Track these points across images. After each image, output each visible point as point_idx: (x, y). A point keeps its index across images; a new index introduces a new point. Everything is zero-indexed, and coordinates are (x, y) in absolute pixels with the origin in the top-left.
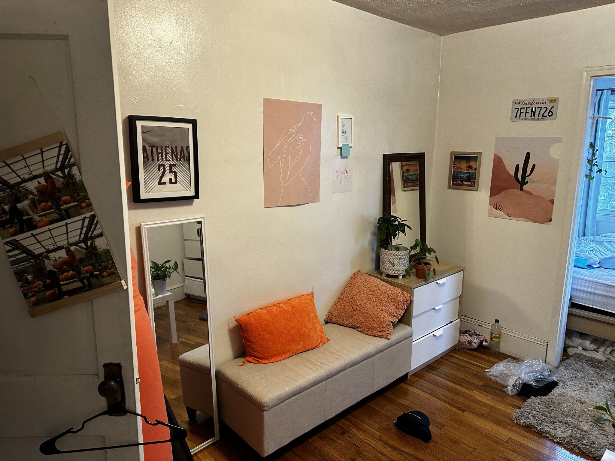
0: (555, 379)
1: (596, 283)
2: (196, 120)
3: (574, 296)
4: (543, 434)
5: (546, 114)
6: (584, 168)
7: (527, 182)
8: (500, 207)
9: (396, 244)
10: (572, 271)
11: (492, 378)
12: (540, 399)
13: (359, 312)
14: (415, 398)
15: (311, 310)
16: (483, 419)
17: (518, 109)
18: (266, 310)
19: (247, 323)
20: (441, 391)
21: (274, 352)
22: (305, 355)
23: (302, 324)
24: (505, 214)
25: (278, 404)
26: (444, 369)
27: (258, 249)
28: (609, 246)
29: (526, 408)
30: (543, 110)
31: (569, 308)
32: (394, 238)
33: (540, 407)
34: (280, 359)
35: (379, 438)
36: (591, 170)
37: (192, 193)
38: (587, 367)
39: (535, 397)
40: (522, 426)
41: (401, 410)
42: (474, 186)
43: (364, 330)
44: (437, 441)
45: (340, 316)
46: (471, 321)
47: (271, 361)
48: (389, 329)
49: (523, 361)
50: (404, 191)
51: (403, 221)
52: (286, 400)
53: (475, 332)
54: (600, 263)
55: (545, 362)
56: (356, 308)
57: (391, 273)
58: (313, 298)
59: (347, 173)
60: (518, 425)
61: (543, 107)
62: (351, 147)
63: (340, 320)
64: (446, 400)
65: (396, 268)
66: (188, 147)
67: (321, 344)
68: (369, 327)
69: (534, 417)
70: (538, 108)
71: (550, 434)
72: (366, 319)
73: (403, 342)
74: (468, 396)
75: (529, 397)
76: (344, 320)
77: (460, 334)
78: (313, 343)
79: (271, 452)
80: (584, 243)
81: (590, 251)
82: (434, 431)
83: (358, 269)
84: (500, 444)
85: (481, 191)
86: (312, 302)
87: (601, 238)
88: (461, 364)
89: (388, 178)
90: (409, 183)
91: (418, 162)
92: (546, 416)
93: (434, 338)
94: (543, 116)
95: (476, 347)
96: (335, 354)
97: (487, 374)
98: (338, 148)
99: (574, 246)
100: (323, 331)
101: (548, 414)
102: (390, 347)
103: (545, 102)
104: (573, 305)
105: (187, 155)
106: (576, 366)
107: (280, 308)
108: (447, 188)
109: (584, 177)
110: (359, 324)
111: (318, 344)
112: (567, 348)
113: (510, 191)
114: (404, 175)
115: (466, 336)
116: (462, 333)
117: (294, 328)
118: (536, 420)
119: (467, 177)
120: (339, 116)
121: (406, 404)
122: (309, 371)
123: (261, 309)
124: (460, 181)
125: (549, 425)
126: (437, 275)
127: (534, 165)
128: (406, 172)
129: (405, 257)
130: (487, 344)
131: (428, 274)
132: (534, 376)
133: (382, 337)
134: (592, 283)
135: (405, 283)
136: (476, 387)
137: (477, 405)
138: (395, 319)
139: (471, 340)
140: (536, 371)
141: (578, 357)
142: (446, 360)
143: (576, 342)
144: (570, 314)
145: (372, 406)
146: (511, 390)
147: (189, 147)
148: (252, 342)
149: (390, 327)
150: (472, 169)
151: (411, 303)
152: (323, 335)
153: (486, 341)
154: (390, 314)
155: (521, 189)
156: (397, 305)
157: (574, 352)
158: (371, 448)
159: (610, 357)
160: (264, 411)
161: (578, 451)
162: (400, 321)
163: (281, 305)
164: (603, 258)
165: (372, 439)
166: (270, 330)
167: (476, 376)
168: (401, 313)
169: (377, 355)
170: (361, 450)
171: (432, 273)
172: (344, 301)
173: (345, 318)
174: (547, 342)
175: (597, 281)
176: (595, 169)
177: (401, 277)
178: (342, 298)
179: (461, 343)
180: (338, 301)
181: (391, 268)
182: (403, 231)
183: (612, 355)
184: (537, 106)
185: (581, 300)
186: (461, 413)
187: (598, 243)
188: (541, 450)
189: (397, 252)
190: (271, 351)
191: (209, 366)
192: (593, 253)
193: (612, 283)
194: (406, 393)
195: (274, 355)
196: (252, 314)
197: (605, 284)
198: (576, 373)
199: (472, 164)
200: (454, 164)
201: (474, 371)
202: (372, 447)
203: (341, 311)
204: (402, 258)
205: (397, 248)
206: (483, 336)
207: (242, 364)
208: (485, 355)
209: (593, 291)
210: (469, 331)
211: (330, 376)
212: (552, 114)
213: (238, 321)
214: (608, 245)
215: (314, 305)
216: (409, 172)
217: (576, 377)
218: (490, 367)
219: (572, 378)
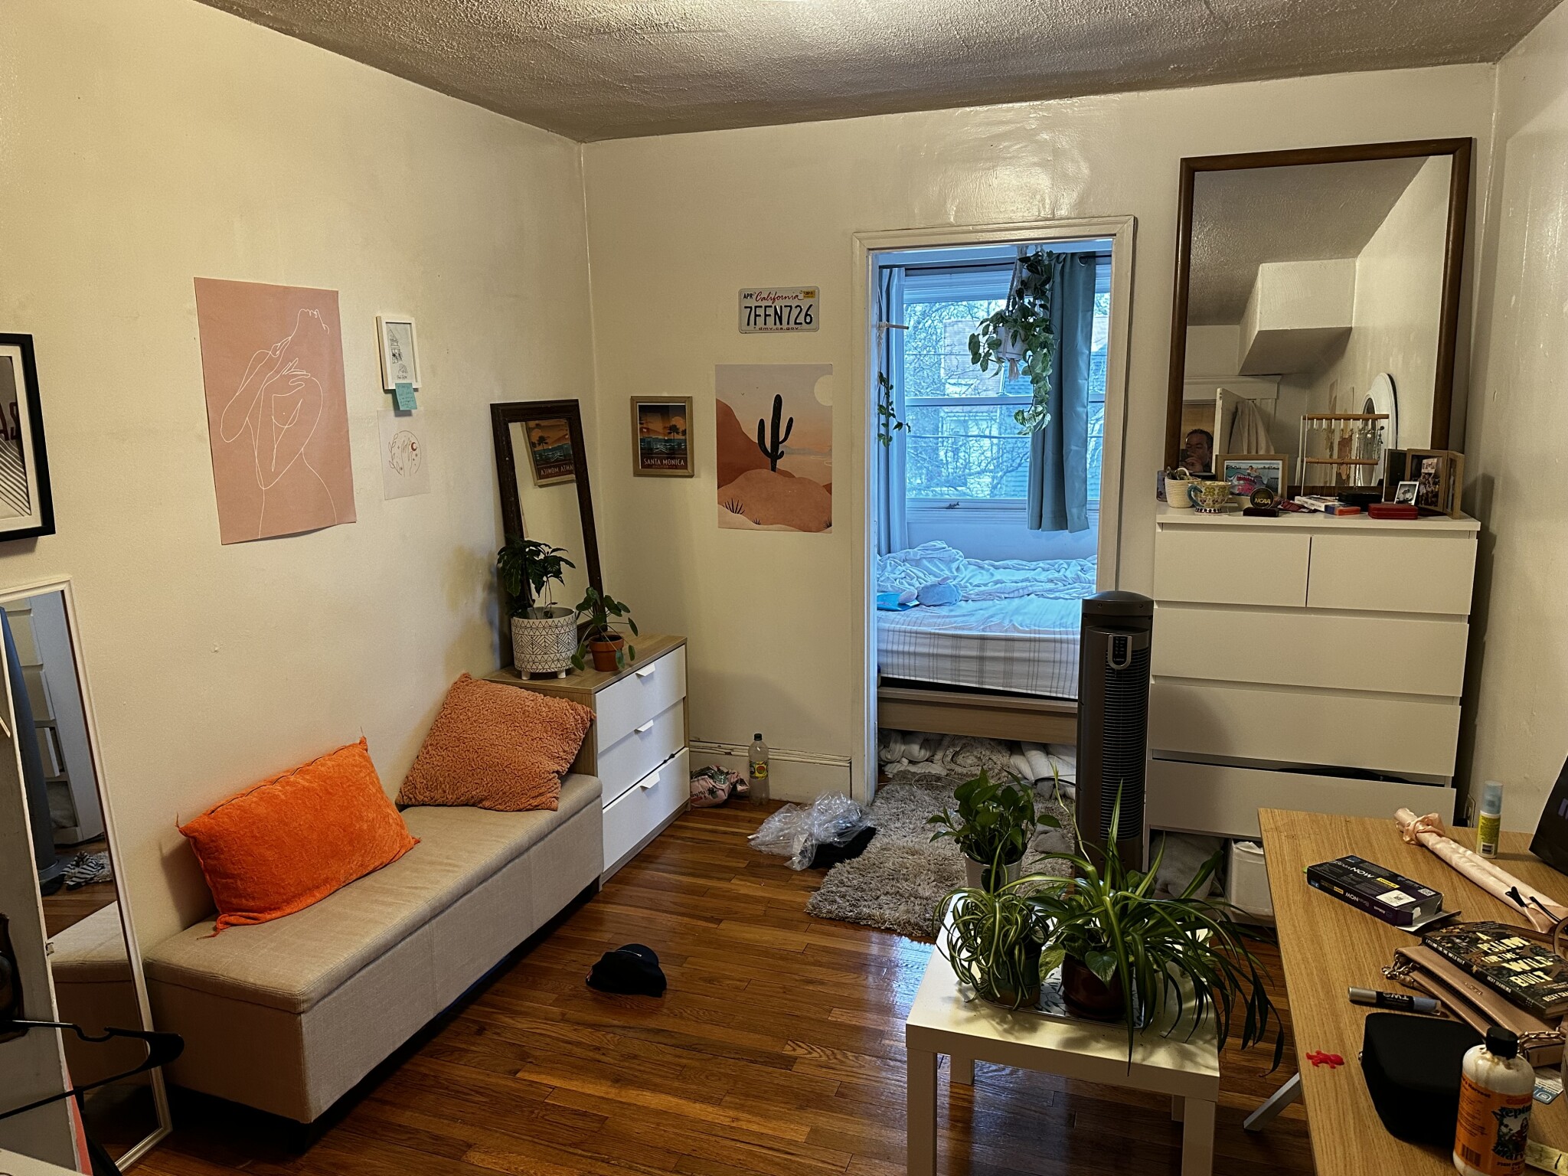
0: (869, 824)
1: (916, 633)
2: (31, 336)
3: (883, 664)
4: (861, 923)
5: (801, 319)
6: (874, 419)
7: (782, 452)
8: (739, 508)
9: (543, 606)
10: (876, 618)
11: (763, 848)
12: (849, 864)
13: (481, 766)
14: (622, 923)
15: (368, 778)
16: (757, 926)
17: (751, 308)
18: (256, 795)
19: (213, 831)
20: (667, 898)
21: (293, 889)
22: (367, 881)
23: (352, 813)
24: (750, 519)
25: (330, 993)
26: (671, 855)
27: (216, 649)
28: (930, 567)
29: (829, 886)
30: (795, 312)
31: (878, 688)
32: (538, 591)
33: (852, 878)
34: (310, 901)
35: (560, 1017)
36: (886, 425)
37: (34, 521)
38: (919, 792)
39: (841, 862)
40: (826, 918)
41: (597, 954)
42: (685, 467)
43: (496, 803)
44: (678, 989)
45: (435, 784)
46: (711, 748)
47: (288, 911)
48: (553, 789)
49: (811, 805)
50: (541, 486)
51: (554, 551)
52: (346, 981)
53: (719, 769)
54: (919, 597)
55: (851, 797)
56: (471, 760)
57: (540, 669)
58: (367, 750)
59: (415, 450)
60: (818, 919)
61: (793, 307)
62: (416, 390)
63: (438, 795)
64: (682, 910)
65: (552, 656)
66: (14, 405)
67: (403, 851)
68: (508, 794)
69: (843, 897)
70: (785, 306)
71: (873, 919)
72: (498, 778)
73: (584, 810)
74: (722, 893)
75: (831, 866)
76: (445, 792)
77: (691, 778)
78: (384, 852)
79: (325, 1108)
80: (890, 566)
81: (902, 579)
82: (668, 972)
83: (464, 672)
84: (792, 960)
85: (699, 477)
86: (368, 759)
87: (916, 552)
88: (703, 838)
89: (507, 459)
90: (550, 467)
91: (563, 421)
92: (863, 890)
93: (643, 794)
94: (796, 323)
95: (726, 798)
96: (441, 864)
97: (753, 843)
98: (387, 391)
99: (874, 573)
100: (401, 821)
101: (865, 887)
102: (559, 826)
103: (797, 296)
104: (884, 682)
105: (13, 425)
106: (902, 793)
107: (290, 785)
108: (632, 474)
109: (875, 438)
110: (484, 793)
111: (395, 852)
112: (884, 766)
113: (753, 473)
114: (536, 449)
115: (703, 779)
116: (695, 775)
117: (333, 825)
118: (848, 901)
119: (670, 449)
120: (380, 317)
121: (603, 940)
122: (390, 910)
123: (244, 794)
124: (657, 458)
125: (870, 903)
126: (637, 659)
127: (791, 420)
128: (539, 444)
129: (568, 630)
130: (744, 788)
131: (621, 658)
132: (835, 827)
133: (540, 807)
134: (909, 634)
135: (574, 685)
136: (736, 872)
137: (742, 905)
138: (564, 765)
139: (714, 786)
140: (836, 817)
141: (903, 776)
142: (672, 836)
143: (897, 750)
144: (881, 700)
145: (532, 962)
146: (799, 862)
147: (16, 404)
148: (233, 876)
149: (555, 784)
150: (678, 433)
151: (591, 725)
152: (405, 832)
153: (742, 782)
154: (550, 756)
155: (774, 469)
156: (564, 733)
157: (895, 771)
158: (548, 1040)
159: (953, 766)
160: (300, 1014)
161: (919, 933)
162: (573, 770)
163: (292, 778)
164: (923, 588)
165: (547, 1024)
166: (274, 838)
167: (732, 853)
168: (574, 750)
169: (534, 848)
170: (529, 1051)
171: (627, 658)
172: (441, 748)
173: (448, 786)
174: (849, 758)
175: (918, 631)
176: (893, 422)
177: (563, 675)
178: (435, 743)
179: (695, 797)
180: (425, 751)
181: (539, 657)
182: (557, 574)
183: (955, 763)
184: (784, 303)
185: (895, 671)
186: (716, 926)
187: (914, 564)
188: (861, 950)
189: (550, 621)
190: (283, 888)
191: (126, 957)
192: (907, 583)
193: (940, 629)
194: (598, 921)
195: (294, 897)
196: (223, 810)
197: (930, 634)
198: (903, 805)
199: (676, 421)
200: (640, 423)
201: (728, 844)
202: (549, 1036)
203: (436, 773)
204: (563, 631)
205: (548, 612)
206: (736, 774)
207: (213, 933)
208: (743, 810)
209: (912, 649)
210: (709, 768)
211: (438, 911)
212: (811, 318)
213: (188, 832)
214: (929, 565)
215: (373, 766)
216: (546, 443)
217: (903, 812)
218: (755, 830)
219: (898, 815)
